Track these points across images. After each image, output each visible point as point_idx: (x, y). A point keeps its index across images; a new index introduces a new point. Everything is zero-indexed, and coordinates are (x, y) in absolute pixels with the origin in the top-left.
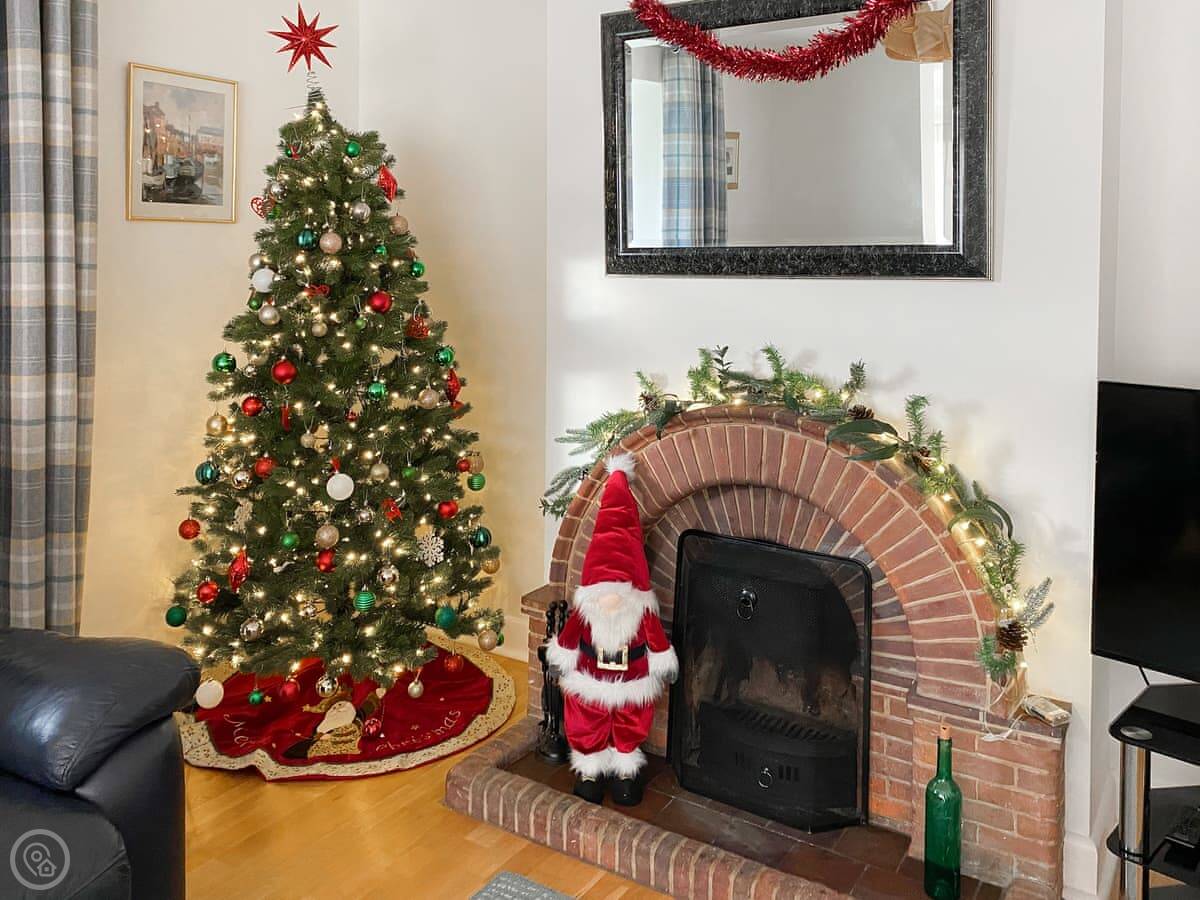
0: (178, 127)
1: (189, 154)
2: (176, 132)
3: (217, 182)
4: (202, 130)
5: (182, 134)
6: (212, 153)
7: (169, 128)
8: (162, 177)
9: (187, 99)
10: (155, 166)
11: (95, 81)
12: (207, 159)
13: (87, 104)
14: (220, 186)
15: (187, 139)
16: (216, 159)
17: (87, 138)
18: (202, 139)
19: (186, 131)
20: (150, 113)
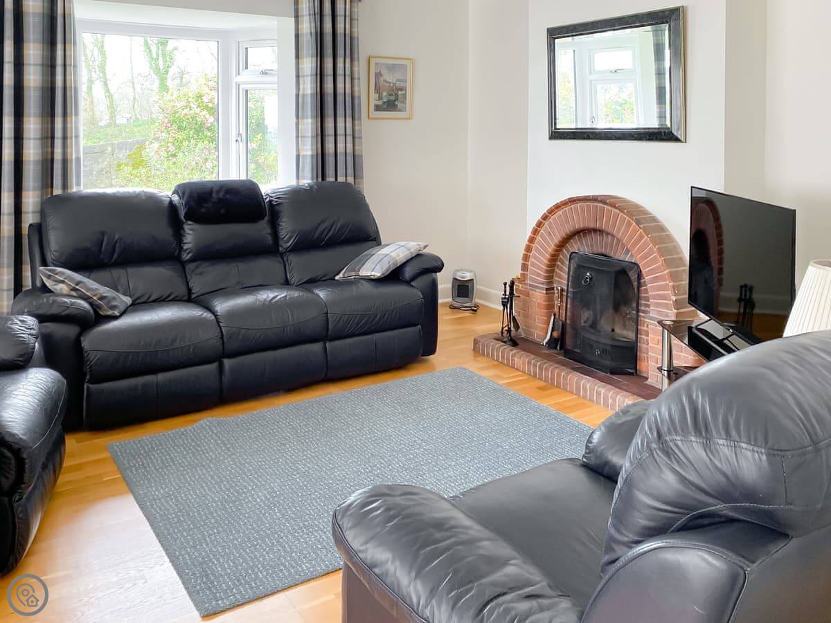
0: (388, 80)
1: (393, 91)
2: (387, 82)
3: (404, 102)
4: (398, 80)
5: (390, 83)
6: (401, 90)
7: (385, 81)
8: (382, 101)
9: (392, 68)
10: (379, 97)
11: (359, 66)
12: (400, 92)
13: (356, 76)
14: (406, 104)
15: (392, 85)
16: (404, 92)
17: (356, 89)
18: (398, 84)
19: (391, 81)
20: (378, 75)
